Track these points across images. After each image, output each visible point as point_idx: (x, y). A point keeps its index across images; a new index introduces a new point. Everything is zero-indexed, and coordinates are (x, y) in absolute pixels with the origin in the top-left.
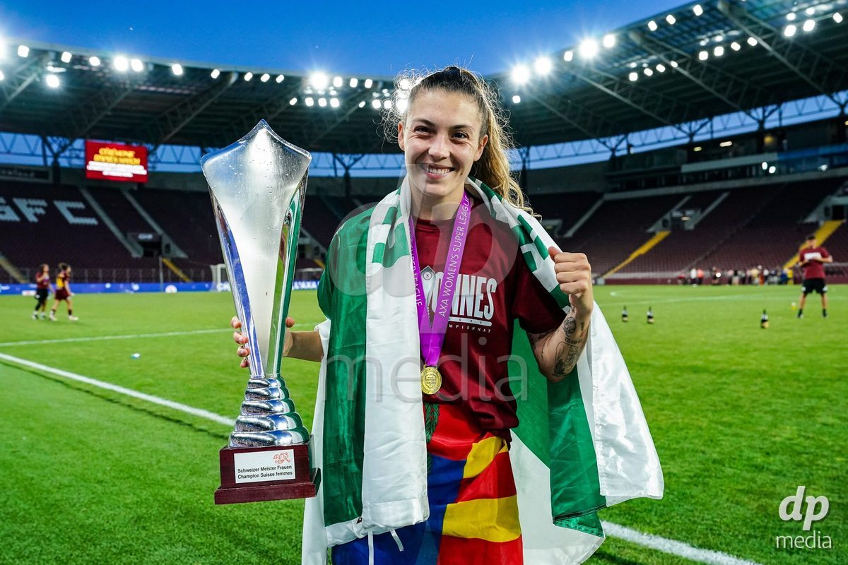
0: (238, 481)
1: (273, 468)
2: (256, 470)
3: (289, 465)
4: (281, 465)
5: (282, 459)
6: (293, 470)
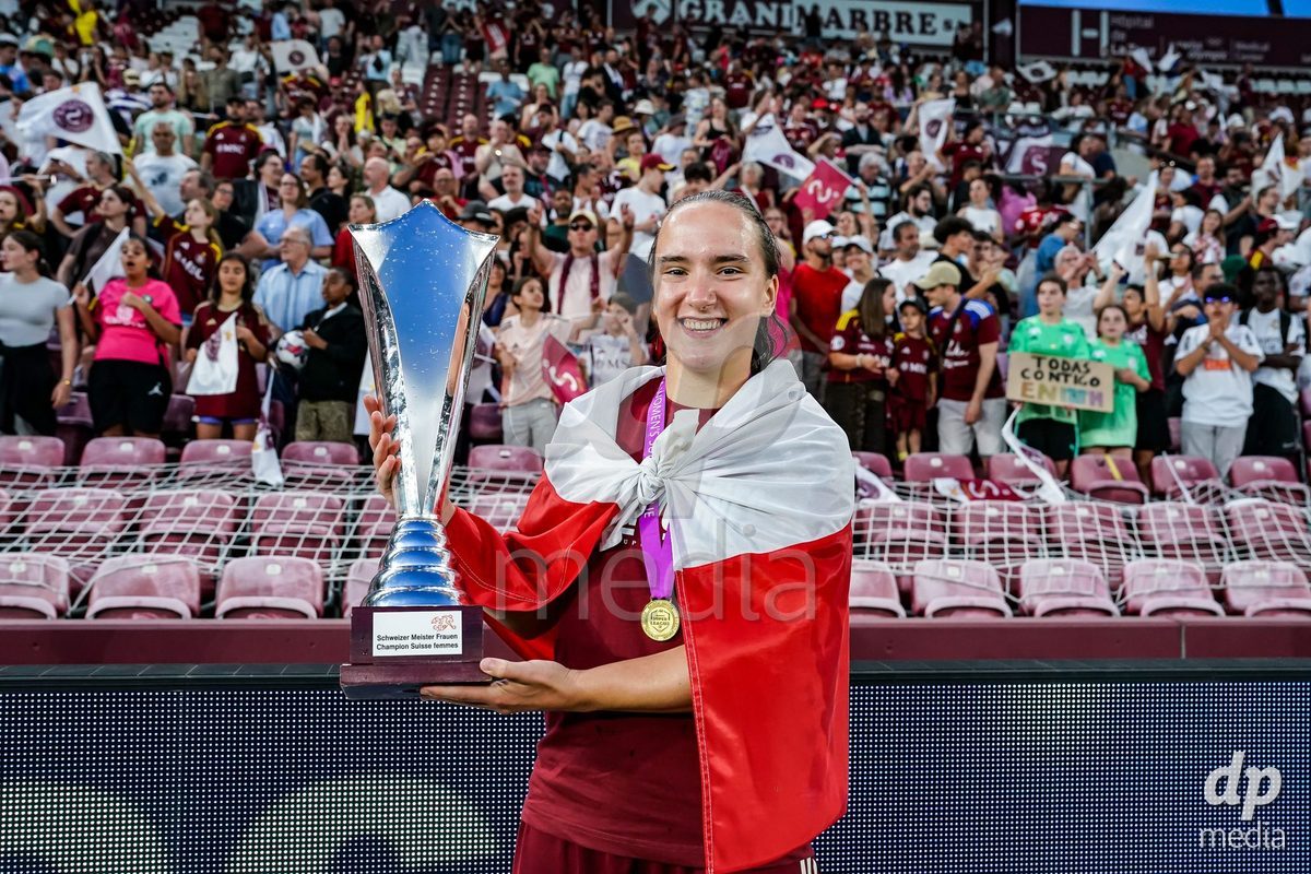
0: (376, 653)
1: (430, 637)
2: (405, 638)
3: (453, 633)
4: (442, 633)
5: (444, 624)
6: (459, 641)
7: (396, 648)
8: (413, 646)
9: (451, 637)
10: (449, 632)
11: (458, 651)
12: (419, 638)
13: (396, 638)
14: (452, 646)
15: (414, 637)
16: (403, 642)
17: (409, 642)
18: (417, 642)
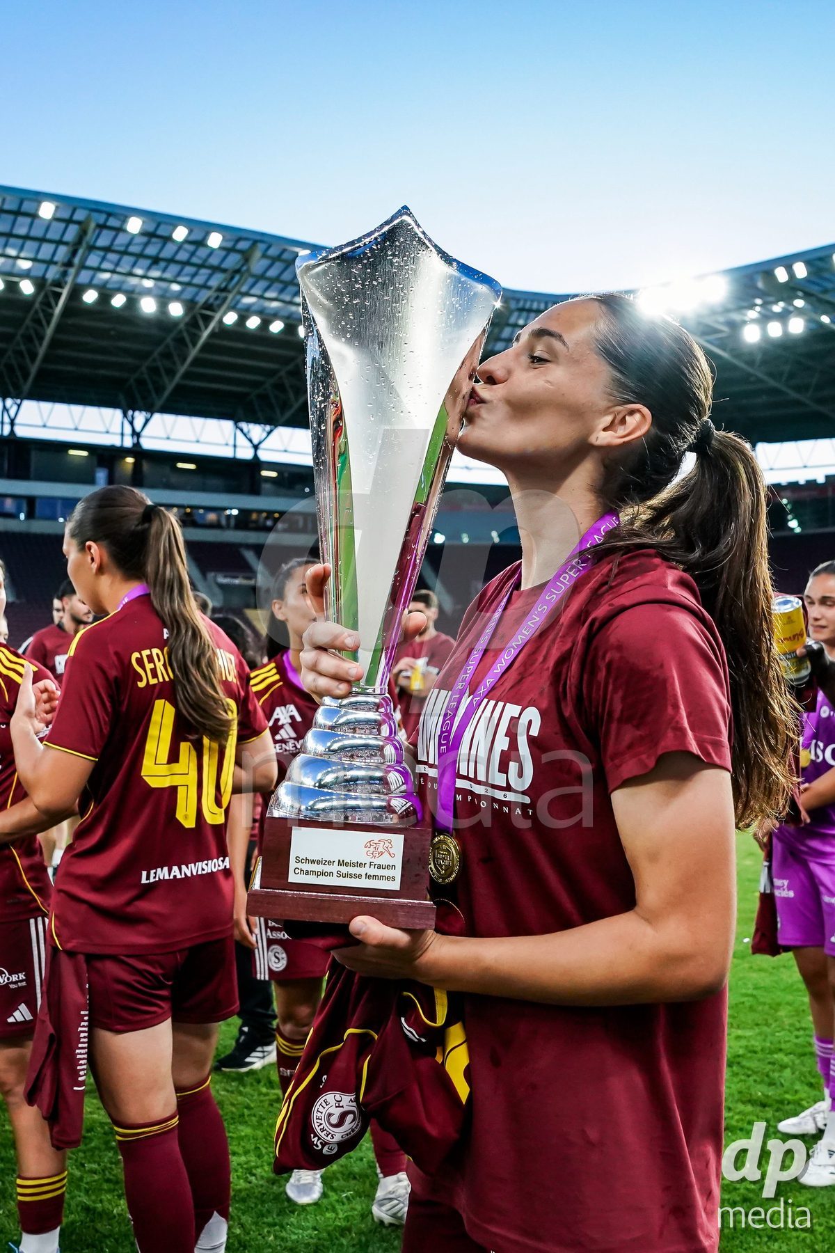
0: (293, 878)
1: (361, 865)
2: (330, 863)
3: (391, 862)
4: (377, 861)
5: (381, 849)
6: (397, 873)
7: (318, 874)
8: (339, 874)
9: (388, 867)
10: (385, 860)
11: (395, 886)
12: (347, 864)
13: (318, 862)
14: (388, 878)
15: (341, 863)
16: (327, 868)
17: (334, 868)
18: (344, 869)
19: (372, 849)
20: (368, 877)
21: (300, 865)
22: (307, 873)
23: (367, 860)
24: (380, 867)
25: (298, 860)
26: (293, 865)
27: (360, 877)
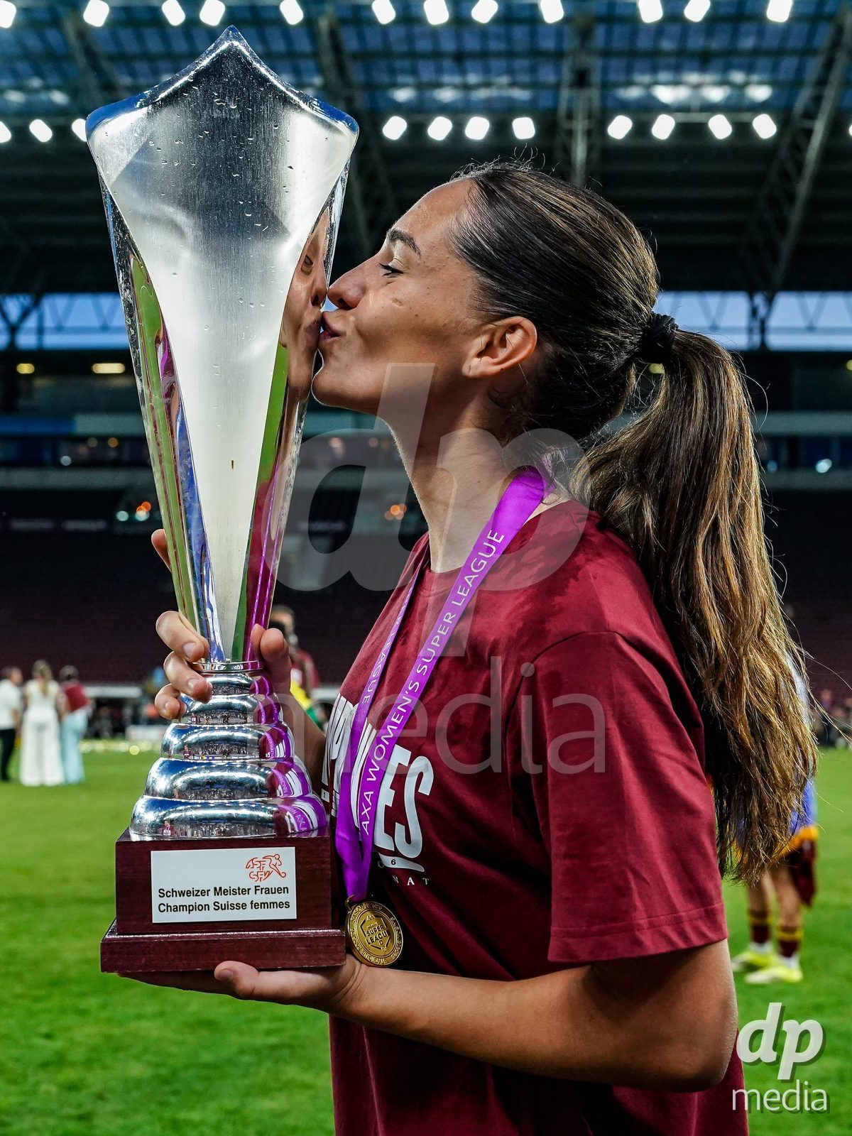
0: (157, 917)
1: (245, 891)
2: (204, 893)
3: (281, 883)
4: (263, 884)
5: (267, 868)
6: (291, 897)
7: (190, 909)
8: (218, 907)
9: (279, 890)
10: (274, 881)
11: (291, 913)
12: (226, 892)
13: (189, 893)
14: (280, 905)
15: (218, 891)
16: (201, 900)
17: (210, 899)
18: (222, 899)
19: (256, 870)
20: (255, 905)
21: (165, 900)
22: (176, 909)
23: (250, 884)
24: (268, 891)
25: (162, 893)
26: (156, 900)
27: (244, 906)
